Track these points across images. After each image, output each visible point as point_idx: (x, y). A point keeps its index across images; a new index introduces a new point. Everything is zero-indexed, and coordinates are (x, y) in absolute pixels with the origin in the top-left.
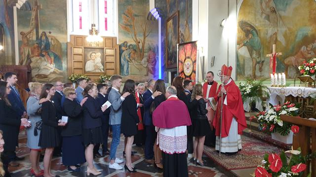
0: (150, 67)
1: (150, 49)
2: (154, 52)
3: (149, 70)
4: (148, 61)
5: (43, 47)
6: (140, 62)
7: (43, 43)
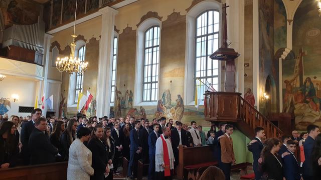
5: (307, 93)
7: (307, 89)
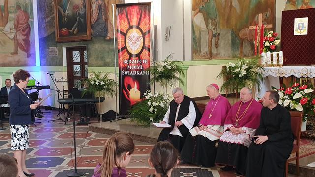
0: (20, 38)
1: (18, 7)
2: (25, 12)
3: (18, 44)
4: (16, 28)
6: (3, 30)
